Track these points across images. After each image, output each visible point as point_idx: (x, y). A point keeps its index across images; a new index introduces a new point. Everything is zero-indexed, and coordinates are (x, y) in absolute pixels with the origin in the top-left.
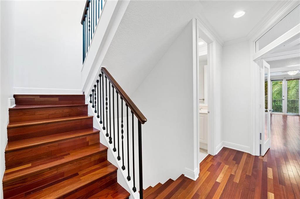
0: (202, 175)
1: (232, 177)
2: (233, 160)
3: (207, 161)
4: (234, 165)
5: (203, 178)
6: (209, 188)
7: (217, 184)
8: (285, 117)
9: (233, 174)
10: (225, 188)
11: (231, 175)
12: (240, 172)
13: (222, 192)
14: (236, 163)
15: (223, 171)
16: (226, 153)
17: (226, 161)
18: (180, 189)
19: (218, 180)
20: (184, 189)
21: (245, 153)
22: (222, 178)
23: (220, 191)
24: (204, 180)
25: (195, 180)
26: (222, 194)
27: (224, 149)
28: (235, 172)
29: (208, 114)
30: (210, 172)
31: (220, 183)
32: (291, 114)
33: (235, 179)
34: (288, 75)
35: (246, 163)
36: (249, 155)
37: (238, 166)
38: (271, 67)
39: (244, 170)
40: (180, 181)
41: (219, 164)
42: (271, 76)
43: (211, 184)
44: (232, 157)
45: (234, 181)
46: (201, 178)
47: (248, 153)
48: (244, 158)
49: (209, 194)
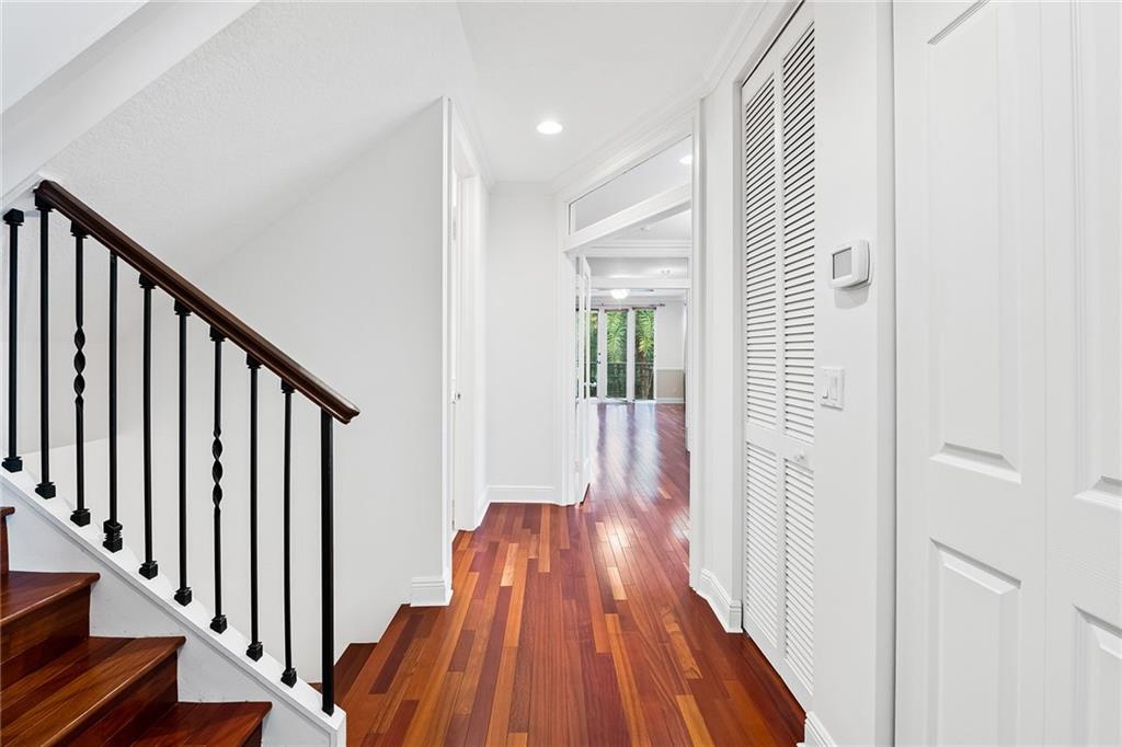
0: (460, 587)
1: (532, 564)
2: (524, 527)
3: (460, 548)
4: (530, 537)
5: (465, 592)
6: (489, 606)
7: (506, 592)
8: (602, 408)
9: (533, 557)
10: (526, 593)
11: (530, 561)
12: (546, 550)
13: (522, 602)
14: (532, 533)
15: (508, 559)
16: (502, 517)
17: (509, 535)
18: (415, 640)
19: (505, 582)
20: (427, 636)
21: (545, 504)
22: (511, 576)
23: (517, 600)
24: (471, 596)
25: (446, 603)
26: (524, 606)
27: (495, 508)
28: (537, 553)
29: (458, 402)
30: (477, 574)
31: (511, 587)
32: (612, 400)
33: (541, 565)
34: (611, 297)
35: (554, 526)
36: (555, 508)
37: (538, 538)
38: (592, 274)
39: (554, 542)
40: (404, 623)
41: (494, 548)
42: (592, 297)
43: (492, 596)
44: (519, 521)
45: (540, 571)
46: (461, 593)
47: (551, 505)
48: (546, 518)
49: (495, 617)
